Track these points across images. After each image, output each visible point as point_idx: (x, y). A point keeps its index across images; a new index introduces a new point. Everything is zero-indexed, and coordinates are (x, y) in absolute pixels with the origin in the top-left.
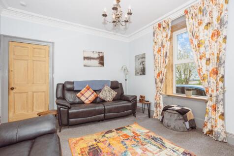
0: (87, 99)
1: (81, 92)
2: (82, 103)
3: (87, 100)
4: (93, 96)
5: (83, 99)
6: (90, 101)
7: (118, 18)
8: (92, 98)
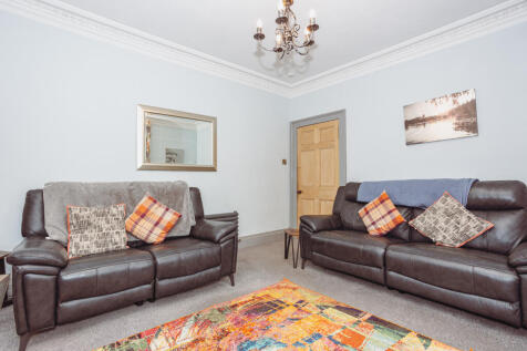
0: (374, 223)
1: (367, 206)
2: (364, 230)
3: (373, 227)
4: (389, 219)
5: (367, 221)
6: (378, 229)
7: (290, 39)
8: (385, 224)
